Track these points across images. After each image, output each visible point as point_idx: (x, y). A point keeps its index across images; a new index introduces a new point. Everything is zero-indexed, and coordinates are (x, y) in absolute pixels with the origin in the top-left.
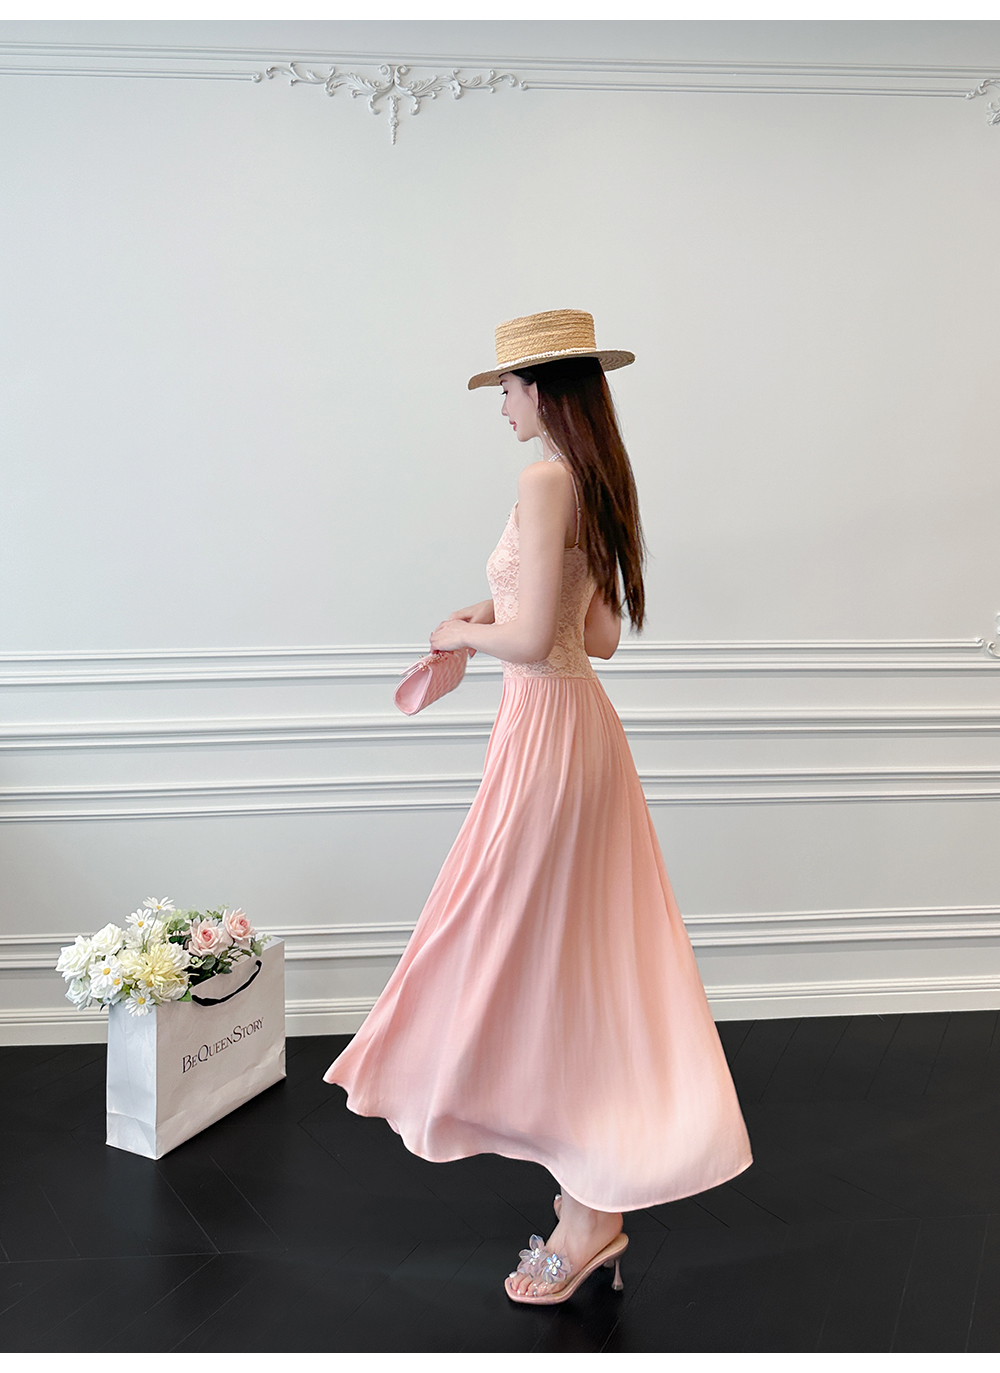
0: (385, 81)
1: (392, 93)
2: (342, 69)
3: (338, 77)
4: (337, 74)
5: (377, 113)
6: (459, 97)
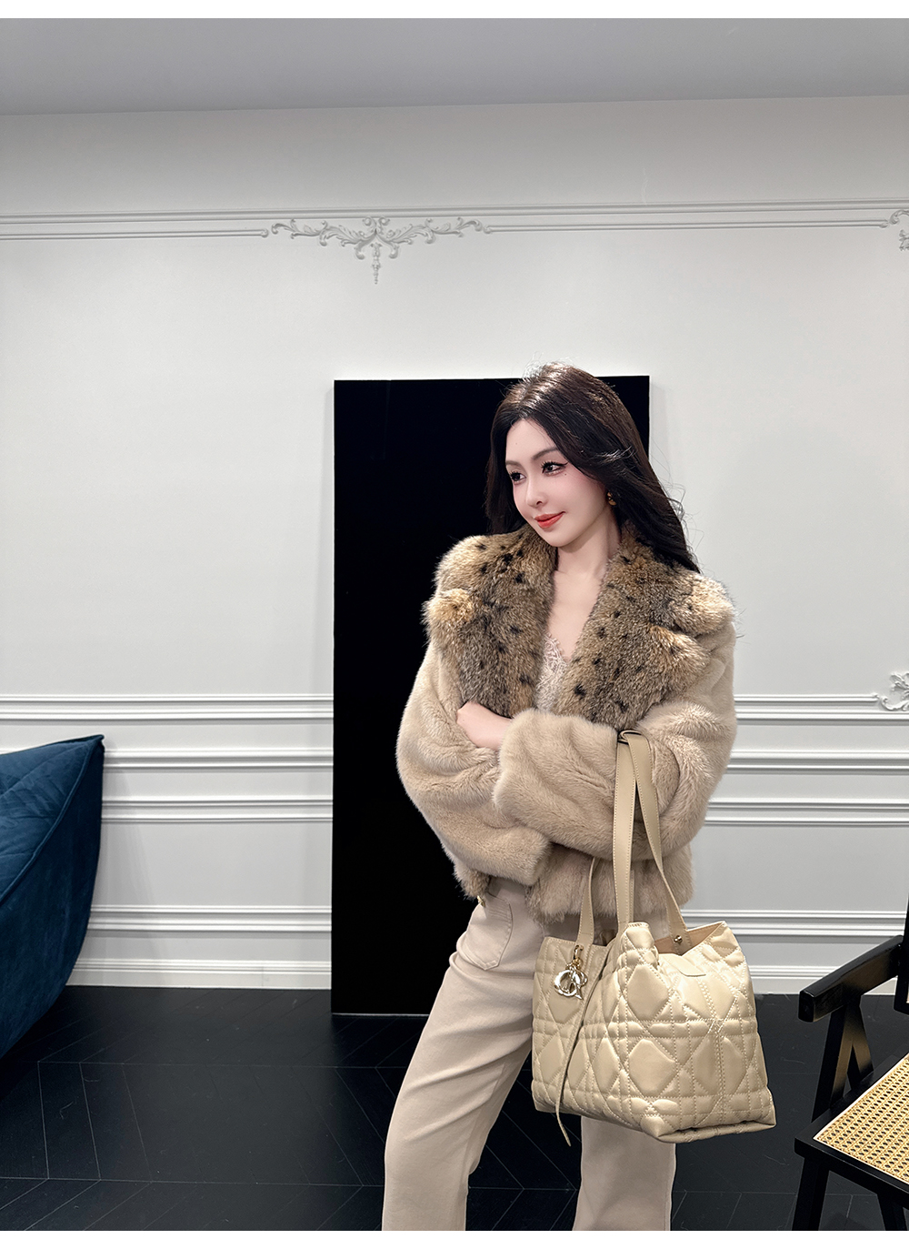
0: (367, 231)
1: (373, 242)
2: (332, 223)
3: (328, 230)
4: (328, 227)
5: (361, 258)
6: (429, 242)
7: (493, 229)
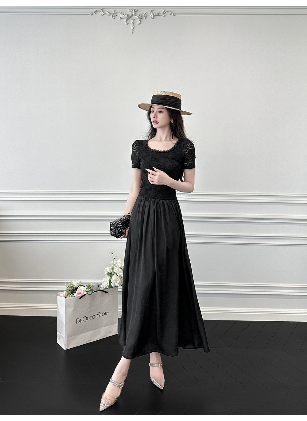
0: (130, 14)
1: (132, 18)
2: (117, 11)
5: (128, 24)
6: (153, 19)
7: (176, 14)
